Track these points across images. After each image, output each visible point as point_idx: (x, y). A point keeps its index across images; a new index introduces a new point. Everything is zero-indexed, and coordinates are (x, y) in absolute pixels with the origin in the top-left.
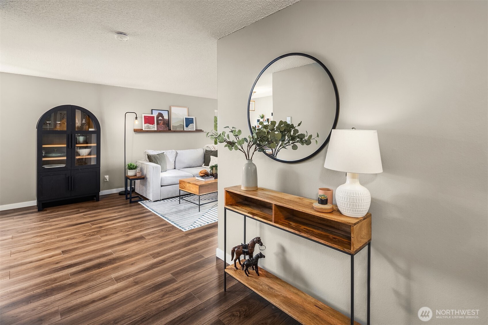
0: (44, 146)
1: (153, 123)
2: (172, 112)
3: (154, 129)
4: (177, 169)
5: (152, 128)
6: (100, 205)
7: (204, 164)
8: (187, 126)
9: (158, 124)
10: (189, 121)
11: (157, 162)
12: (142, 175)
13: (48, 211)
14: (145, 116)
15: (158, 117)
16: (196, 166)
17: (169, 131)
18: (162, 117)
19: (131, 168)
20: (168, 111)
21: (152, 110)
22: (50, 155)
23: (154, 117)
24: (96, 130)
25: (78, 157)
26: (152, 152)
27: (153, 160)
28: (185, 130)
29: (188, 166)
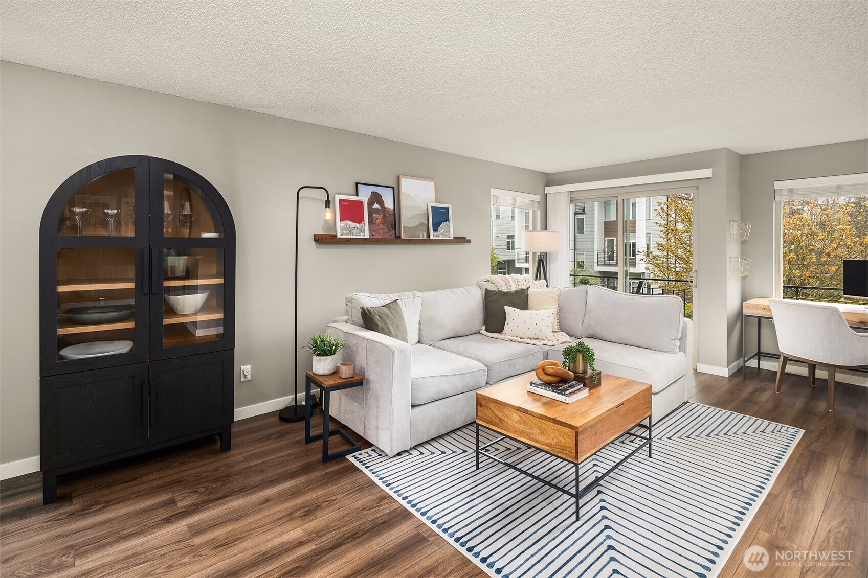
0: (62, 289)
1: (360, 220)
2: (402, 191)
3: (362, 234)
4: (427, 344)
5: (358, 231)
6: (236, 469)
7: (484, 327)
8: (435, 229)
9: (371, 222)
10: (440, 216)
11: (389, 330)
12: (354, 373)
13: (75, 506)
14: (341, 201)
15: (370, 204)
16: (468, 333)
17: (399, 240)
18: (381, 203)
19: (324, 349)
20: (393, 188)
21: (357, 184)
22: (86, 316)
23: (361, 203)
24: (223, 237)
25: (168, 321)
26: (371, 301)
27: (379, 323)
28: (432, 237)
29: (451, 335)
